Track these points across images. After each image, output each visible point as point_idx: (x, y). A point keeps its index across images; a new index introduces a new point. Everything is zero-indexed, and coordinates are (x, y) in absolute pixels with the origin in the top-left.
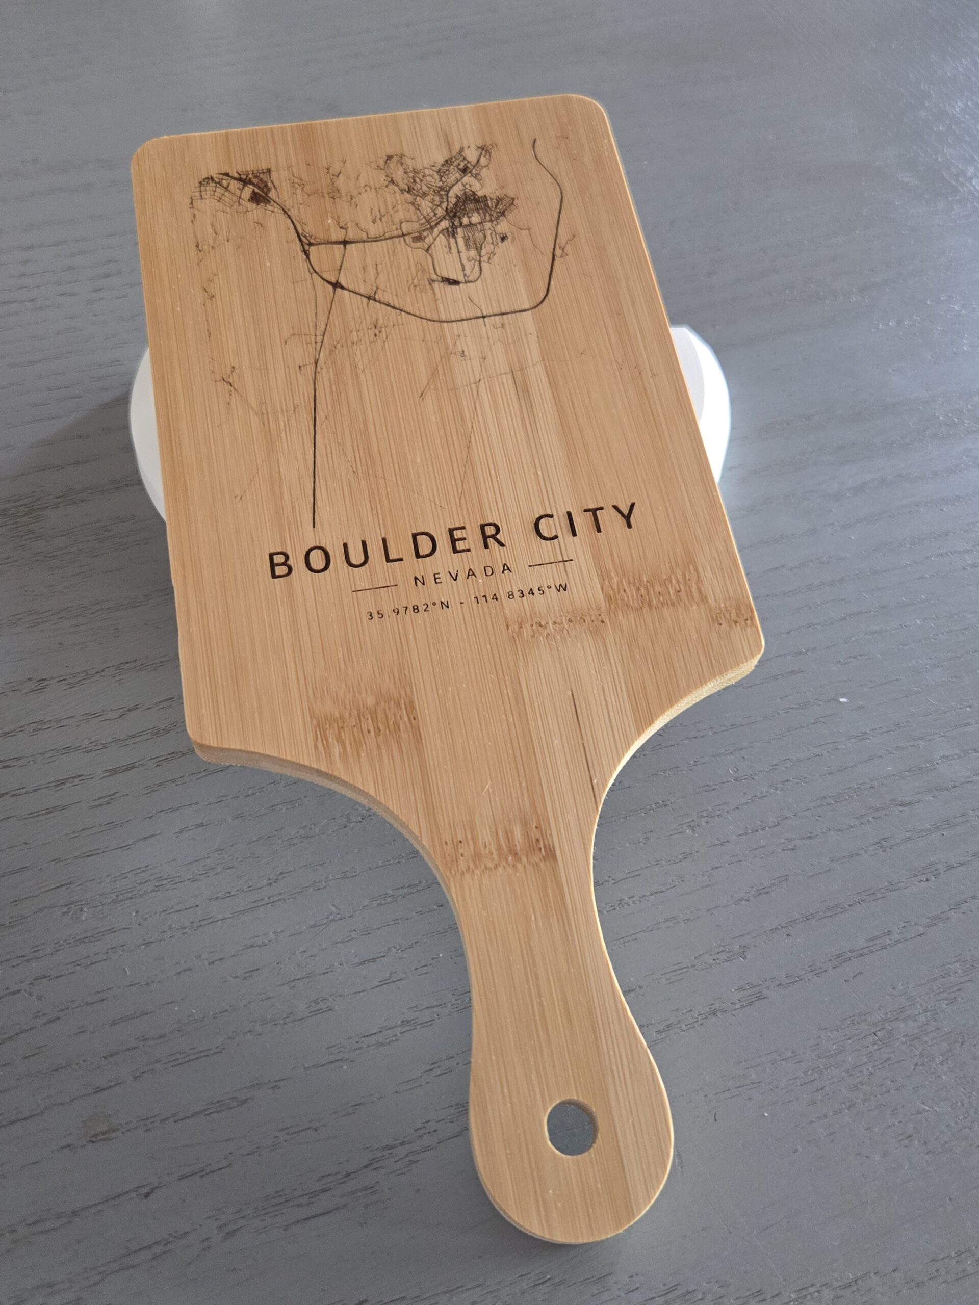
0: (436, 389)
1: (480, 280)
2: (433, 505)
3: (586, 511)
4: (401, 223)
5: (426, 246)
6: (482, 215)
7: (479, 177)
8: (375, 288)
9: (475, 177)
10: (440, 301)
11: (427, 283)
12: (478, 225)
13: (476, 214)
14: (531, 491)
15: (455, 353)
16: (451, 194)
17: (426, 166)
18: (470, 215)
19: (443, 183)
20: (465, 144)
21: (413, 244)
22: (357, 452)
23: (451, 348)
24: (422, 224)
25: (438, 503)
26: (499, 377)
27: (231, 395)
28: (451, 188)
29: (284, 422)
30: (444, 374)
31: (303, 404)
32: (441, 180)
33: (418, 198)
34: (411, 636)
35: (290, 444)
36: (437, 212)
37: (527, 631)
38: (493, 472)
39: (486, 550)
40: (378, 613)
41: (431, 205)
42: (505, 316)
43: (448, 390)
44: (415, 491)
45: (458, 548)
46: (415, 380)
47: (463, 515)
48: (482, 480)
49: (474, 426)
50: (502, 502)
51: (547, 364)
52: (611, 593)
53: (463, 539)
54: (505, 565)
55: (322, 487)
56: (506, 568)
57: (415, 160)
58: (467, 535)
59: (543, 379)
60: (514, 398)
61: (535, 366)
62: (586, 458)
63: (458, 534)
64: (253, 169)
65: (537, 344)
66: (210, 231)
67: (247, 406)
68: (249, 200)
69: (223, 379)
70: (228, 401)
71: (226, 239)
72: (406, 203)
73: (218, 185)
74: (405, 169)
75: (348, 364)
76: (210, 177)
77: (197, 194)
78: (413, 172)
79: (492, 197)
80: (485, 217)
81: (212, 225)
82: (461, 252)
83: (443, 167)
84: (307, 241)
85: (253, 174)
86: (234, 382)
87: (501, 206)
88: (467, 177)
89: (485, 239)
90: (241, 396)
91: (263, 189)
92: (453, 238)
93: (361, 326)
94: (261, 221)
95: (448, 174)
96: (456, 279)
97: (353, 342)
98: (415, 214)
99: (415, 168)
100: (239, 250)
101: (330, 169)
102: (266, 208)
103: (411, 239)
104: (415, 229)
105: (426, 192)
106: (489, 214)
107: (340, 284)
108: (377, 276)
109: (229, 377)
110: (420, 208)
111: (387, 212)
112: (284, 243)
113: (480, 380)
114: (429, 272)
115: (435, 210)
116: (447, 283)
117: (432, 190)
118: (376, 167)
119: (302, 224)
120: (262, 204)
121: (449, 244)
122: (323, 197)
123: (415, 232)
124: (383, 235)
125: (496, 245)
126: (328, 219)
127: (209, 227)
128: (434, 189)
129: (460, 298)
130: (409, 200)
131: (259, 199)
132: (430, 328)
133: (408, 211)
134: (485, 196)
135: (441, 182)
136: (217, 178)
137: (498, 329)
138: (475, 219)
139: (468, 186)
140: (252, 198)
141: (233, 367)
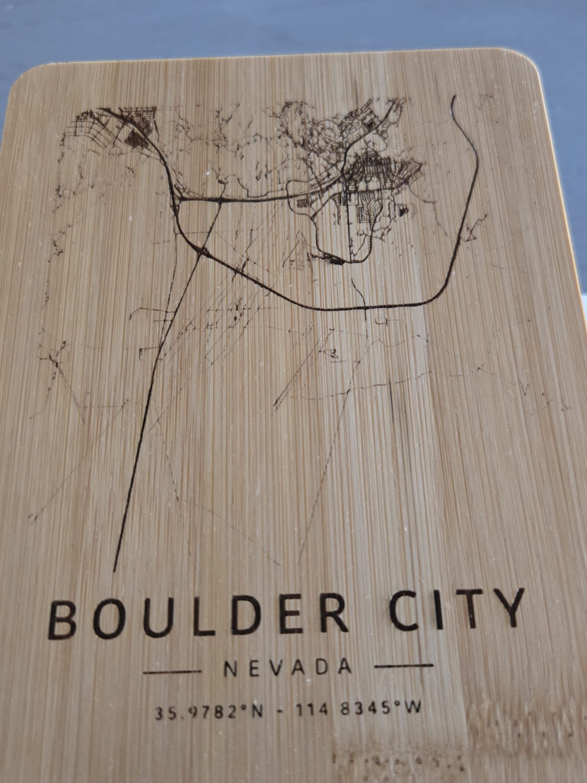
0: (294, 397)
1: (368, 259)
2: (266, 559)
3: (460, 592)
4: (289, 182)
5: (312, 213)
6: (382, 180)
7: (385, 135)
8: (245, 259)
9: (381, 135)
10: (317, 282)
11: (306, 258)
12: (376, 192)
13: (375, 179)
14: (392, 553)
15: (324, 352)
16: (350, 152)
17: (327, 118)
18: (368, 179)
19: (343, 139)
20: (375, 96)
21: (297, 210)
22: (185, 471)
23: (320, 343)
24: (312, 186)
25: (272, 557)
26: (374, 388)
27: (54, 378)
28: (351, 145)
29: (108, 420)
30: (308, 378)
31: (134, 399)
32: (342, 135)
33: (312, 154)
34: (206, 755)
35: (108, 451)
36: (331, 172)
37: (359, 769)
38: (347, 520)
39: (322, 634)
40: (171, 712)
42: (390, 310)
43: (309, 400)
44: (247, 534)
45: (288, 626)
46: (271, 382)
47: (301, 578)
48: (332, 530)
49: (333, 453)
50: (353, 565)
51: (434, 378)
52: (479, 724)
53: (296, 613)
54: (344, 660)
55: (135, 515)
56: (344, 665)
57: (316, 110)
58: (302, 607)
59: (426, 397)
60: (388, 419)
61: (419, 379)
62: (468, 514)
63: (290, 605)
64: (137, 105)
65: (426, 349)
66: (76, 173)
67: (69, 395)
68: (126, 141)
69: (50, 357)
70: (49, 385)
71: (91, 184)
72: (297, 158)
73: (96, 122)
74: (303, 119)
75: (197, 352)
76: (89, 111)
77: (72, 130)
78: (311, 123)
79: (396, 160)
80: (385, 183)
81: (79, 167)
82: (351, 223)
83: (346, 120)
84: (179, 195)
85: (136, 111)
86: (61, 363)
87: (406, 171)
88: (371, 133)
89: (381, 210)
90: (66, 381)
91: (143, 129)
92: (344, 204)
93: (220, 306)
94: (133, 166)
95: (350, 129)
96: (340, 256)
97: (208, 325)
98: (306, 174)
99: (315, 119)
100: (102, 198)
101: (221, 112)
102: (142, 152)
103: (296, 203)
104: (303, 190)
105: (323, 148)
106: (390, 180)
107: (206, 250)
108: (250, 244)
109: (57, 355)
110: (313, 166)
111: (275, 168)
112: (154, 194)
113: (349, 391)
114: (311, 246)
115: (329, 169)
116: (329, 261)
117: (330, 145)
118: (271, 115)
119: (177, 173)
120: (139, 147)
121: (339, 212)
122: (207, 144)
123: (302, 195)
124: (266, 195)
125: (393, 219)
126: (207, 170)
127: (76, 169)
128: (332, 145)
129: (342, 281)
130: (302, 156)
131: (137, 141)
132: (300, 316)
133: (299, 168)
134: (389, 158)
135: (341, 138)
136: (97, 113)
137: (381, 326)
138: (374, 184)
139: (370, 144)
140: (129, 138)
141: (64, 343)
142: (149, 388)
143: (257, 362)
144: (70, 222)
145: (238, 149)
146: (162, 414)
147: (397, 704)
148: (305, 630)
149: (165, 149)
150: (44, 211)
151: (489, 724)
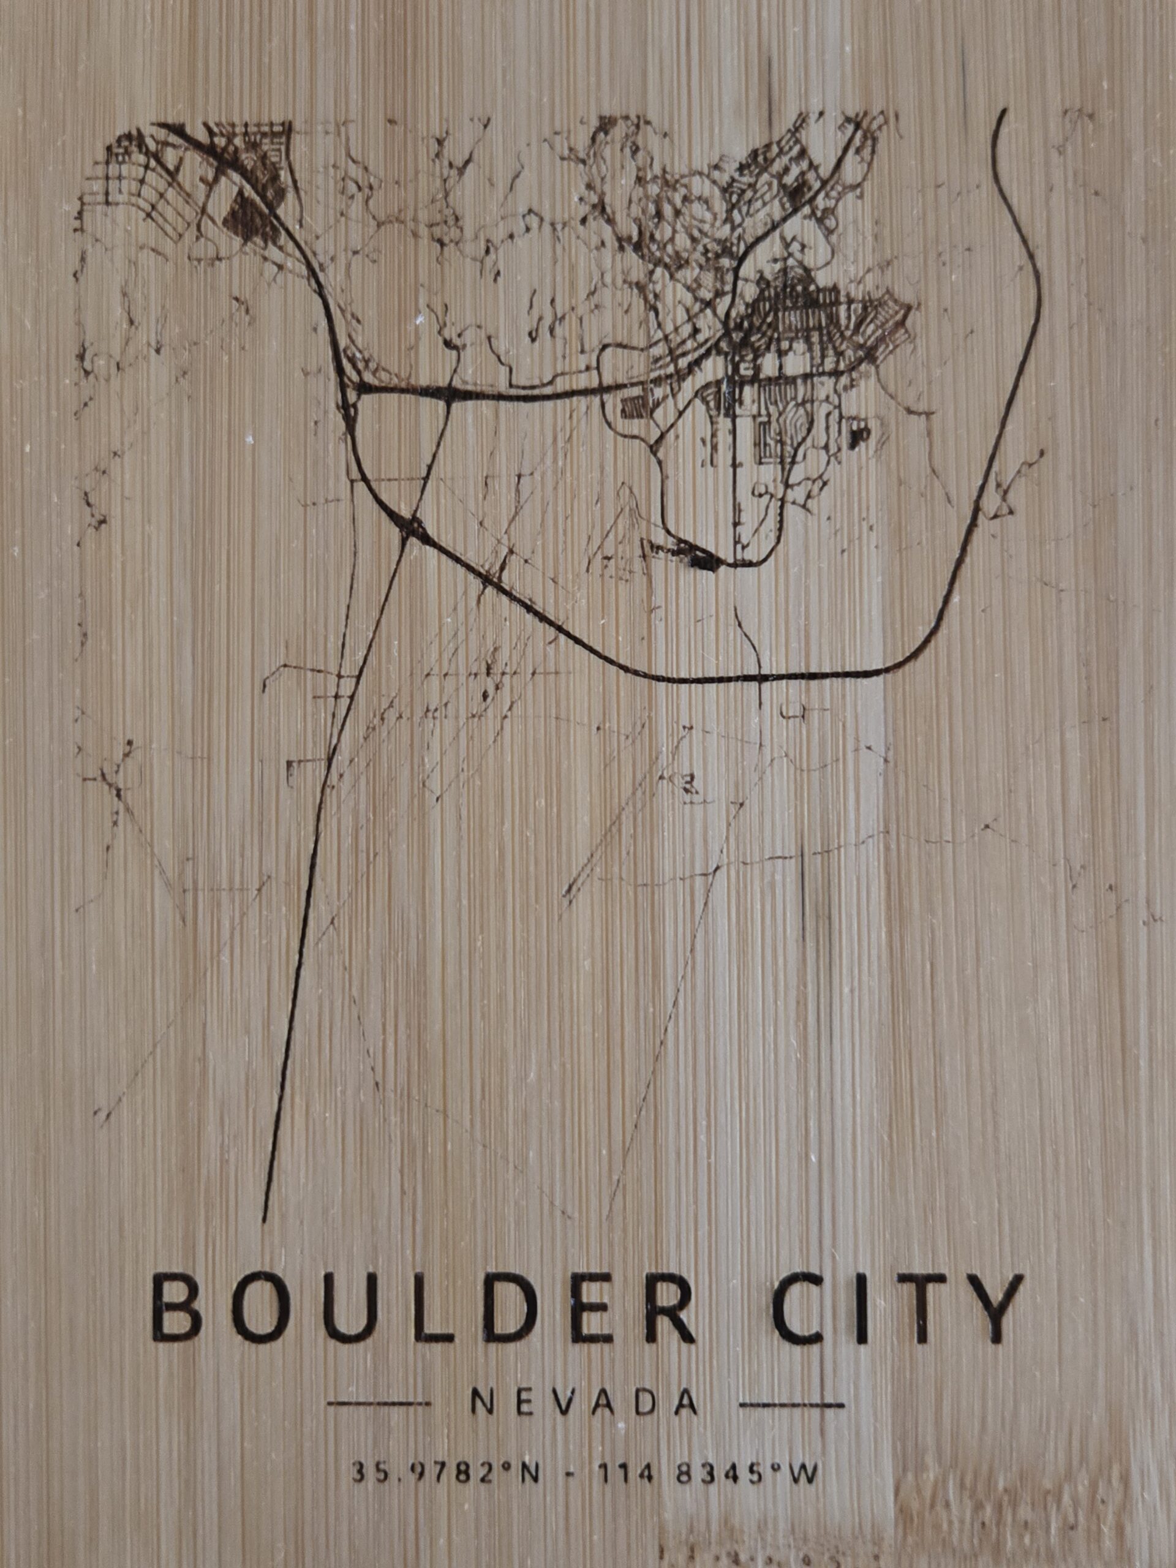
0: (606, 880)
1: (773, 557)
2: (546, 1206)
3: (904, 1278)
4: (605, 347)
5: (655, 434)
6: (817, 348)
7: (830, 223)
8: (505, 551)
9: (820, 221)
10: (661, 613)
11: (639, 552)
12: (799, 381)
13: (800, 346)
14: (783, 1203)
15: (671, 779)
16: (748, 269)
17: (697, 165)
18: (785, 345)
19: (733, 229)
20: (815, 107)
21: (621, 424)
23: (663, 760)
24: (657, 360)
25: (557, 1203)
26: (768, 865)
27: (115, 823)
28: (750, 248)
29: (232, 919)
30: (634, 837)
31: (283, 878)
32: (728, 219)
33: (659, 270)
35: (237, 984)
36: (700, 323)
38: (702, 1138)
39: (647, 1346)
40: (378, 1469)
41: (688, 298)
42: (814, 684)
43: (636, 886)
44: (511, 1159)
45: (585, 1331)
46: (559, 844)
47: (611, 1245)
48: (672, 1156)
49: (681, 1001)
50: (710, 1224)
51: (893, 846)
52: (915, 1505)
53: (602, 1307)
54: (686, 1392)
55: (296, 1116)
56: (686, 1401)
57: (672, 141)
58: (612, 1297)
59: (874, 889)
60: (792, 932)
61: (863, 847)
62: (934, 1134)
63: (591, 1293)
64: (246, 118)
65: (881, 780)
66: (118, 312)
67: (149, 862)
68: (225, 222)
69: (103, 775)
70: (107, 840)
71: (153, 344)
72: (625, 281)
73: (153, 163)
74: (639, 169)
75: (406, 772)
76: (134, 132)
77: (98, 186)
78: (659, 181)
79: (853, 295)
80: (823, 357)
81: (125, 294)
82: (741, 465)
83: (741, 175)
84: (355, 377)
85: (246, 134)
86: (127, 789)
87: (872, 327)
88: (799, 215)
89: (809, 431)
90: (141, 831)
91: (264, 187)
92: (726, 415)
93: (453, 665)
94: (246, 294)
95: (750, 202)
96: (711, 549)
97: (428, 710)
98: (643, 325)
99: (668, 169)
100: (181, 380)
101: (446, 143)
102: (266, 254)
103: (620, 407)
104: (635, 372)
105: (685, 255)
106: (835, 348)
107: (420, 523)
108: (516, 513)
109: (117, 772)
110: (659, 306)
111: (573, 309)
112: (298, 375)
113: (717, 868)
114: (649, 521)
115: (696, 315)
116: (686, 560)
117: (700, 248)
118: (566, 152)
119: (349, 316)
120: (258, 240)
121: (714, 435)
122: (415, 235)
123: (633, 385)
124: (551, 383)
125: (835, 454)
126: (418, 312)
127: (118, 296)
128: (705, 246)
129: (713, 612)
130: (634, 277)
131: (252, 220)
132: (622, 694)
133: (627, 312)
134: (835, 289)
135: (728, 227)
136: (152, 136)
137: (791, 721)
138: (796, 363)
139: (795, 247)
140: (233, 213)
141: (130, 743)
142: (311, 852)
143: (532, 798)
144: (116, 446)
145: (487, 251)
146: (339, 908)
147: (776, 1468)
148: (617, 1339)
149: (319, 247)
150: (54, 413)
151: (932, 1506)
